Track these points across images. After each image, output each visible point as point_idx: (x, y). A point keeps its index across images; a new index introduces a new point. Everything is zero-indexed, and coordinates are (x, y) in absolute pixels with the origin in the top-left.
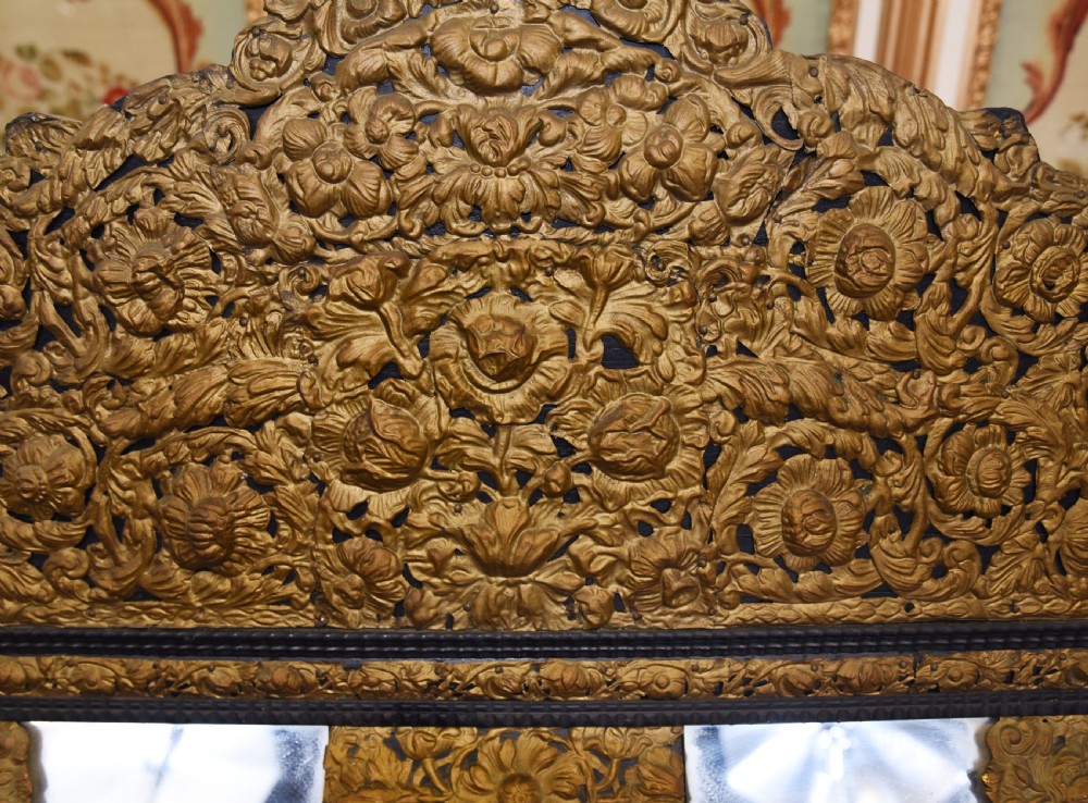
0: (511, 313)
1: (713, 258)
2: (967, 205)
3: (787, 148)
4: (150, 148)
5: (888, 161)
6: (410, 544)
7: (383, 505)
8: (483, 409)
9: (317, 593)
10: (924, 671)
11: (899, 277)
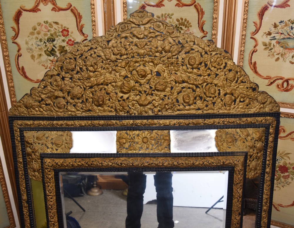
0: (143, 69)
1: (171, 61)
2: (206, 53)
3: (180, 46)
4: (94, 46)
5: (195, 47)
6: (129, 102)
7: (126, 96)
8: (139, 82)
9: (116, 110)
10: (206, 122)
11: (197, 63)
